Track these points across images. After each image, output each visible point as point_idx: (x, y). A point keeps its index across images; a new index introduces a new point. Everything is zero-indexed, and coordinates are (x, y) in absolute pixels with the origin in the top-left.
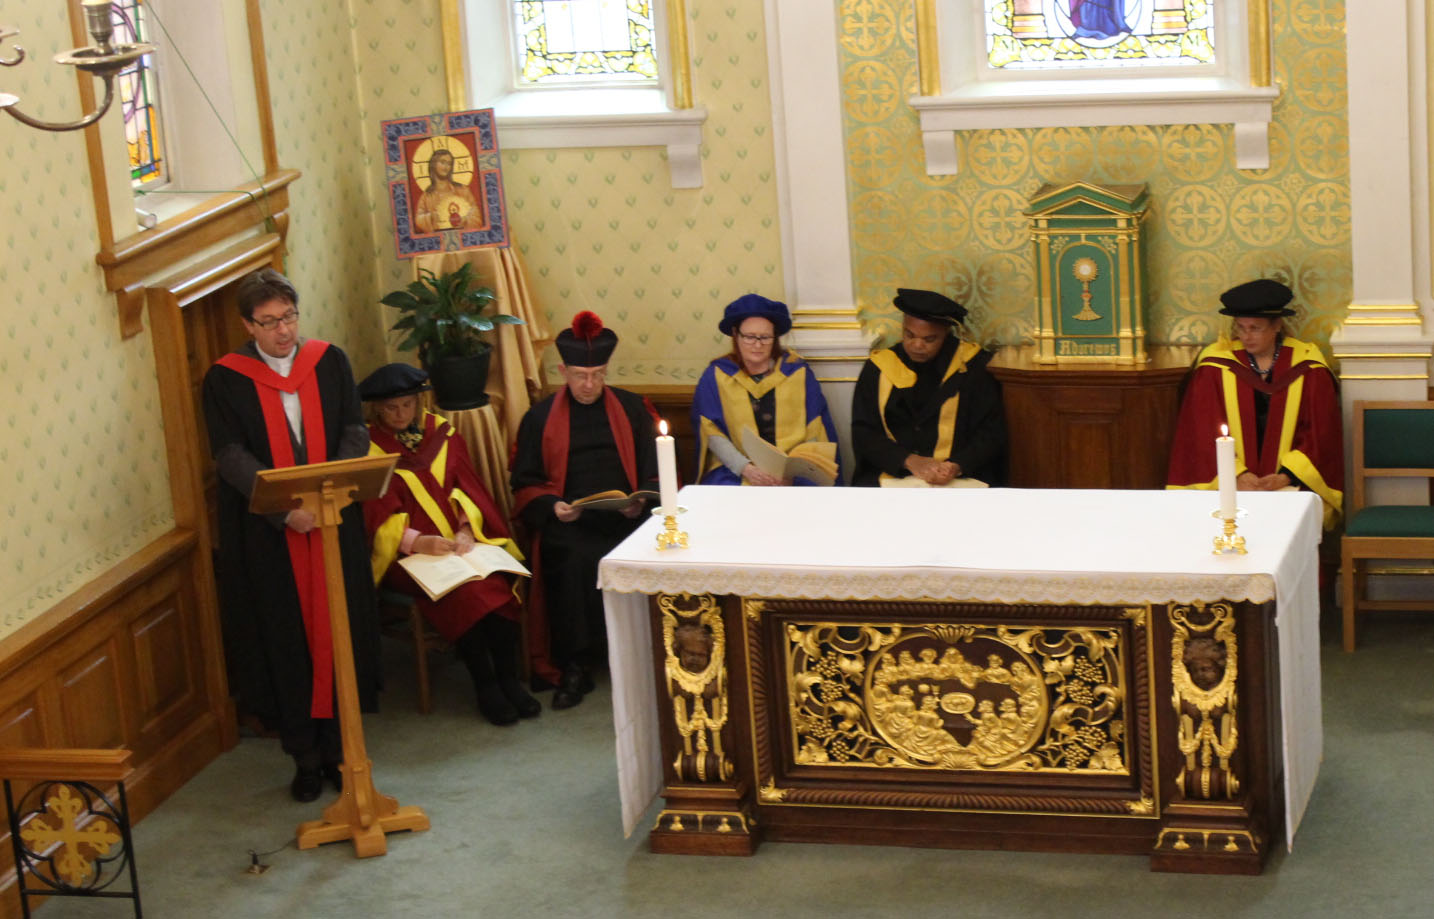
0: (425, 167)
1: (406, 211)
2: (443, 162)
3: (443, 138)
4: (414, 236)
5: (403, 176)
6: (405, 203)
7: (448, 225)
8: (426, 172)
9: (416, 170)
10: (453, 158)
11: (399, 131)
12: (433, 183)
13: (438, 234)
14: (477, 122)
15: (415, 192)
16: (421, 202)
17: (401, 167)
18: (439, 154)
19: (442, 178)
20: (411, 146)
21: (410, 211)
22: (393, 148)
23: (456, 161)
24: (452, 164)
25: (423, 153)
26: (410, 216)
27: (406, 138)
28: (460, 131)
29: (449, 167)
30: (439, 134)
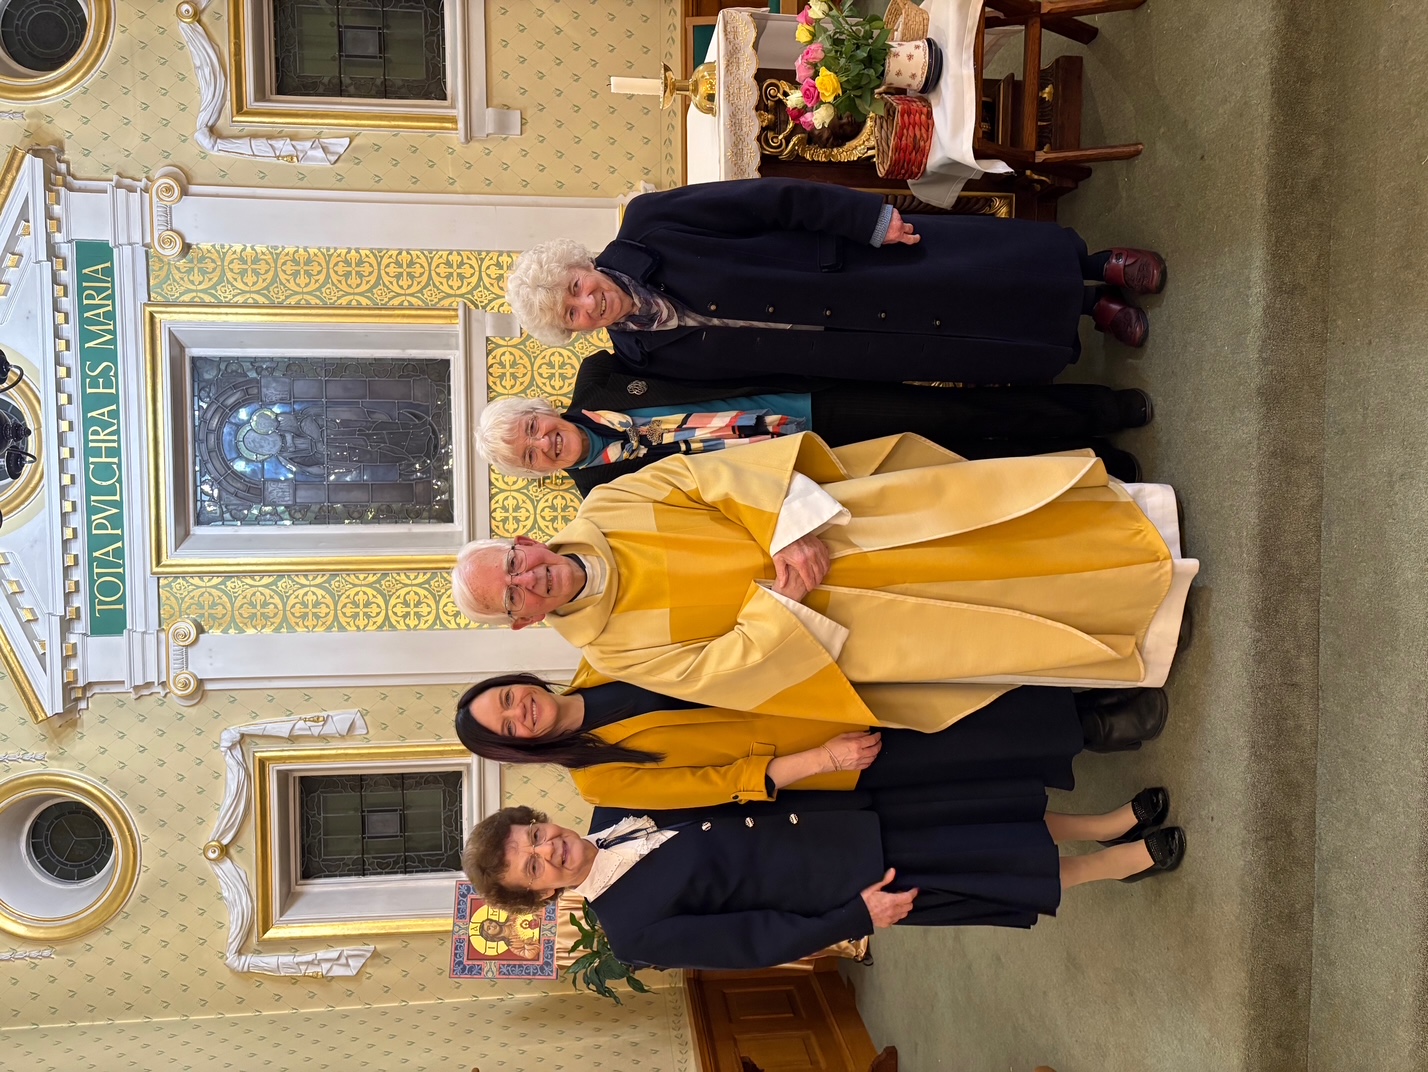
0: (490, 944)
1: (520, 966)
2: (489, 928)
3: (472, 926)
4: (541, 962)
5: (493, 966)
6: (514, 966)
7: (537, 931)
8: (494, 944)
9: (491, 952)
10: (488, 919)
11: (460, 963)
12: (503, 939)
13: (542, 941)
14: (464, 896)
15: (507, 955)
16: (516, 952)
17: (487, 965)
18: (482, 933)
19: (501, 931)
20: (473, 954)
21: (521, 962)
22: (471, 970)
23: (490, 917)
24: (492, 921)
25: (479, 943)
26: (525, 963)
27: (465, 958)
28: (468, 911)
29: (494, 924)
30: (467, 929)
